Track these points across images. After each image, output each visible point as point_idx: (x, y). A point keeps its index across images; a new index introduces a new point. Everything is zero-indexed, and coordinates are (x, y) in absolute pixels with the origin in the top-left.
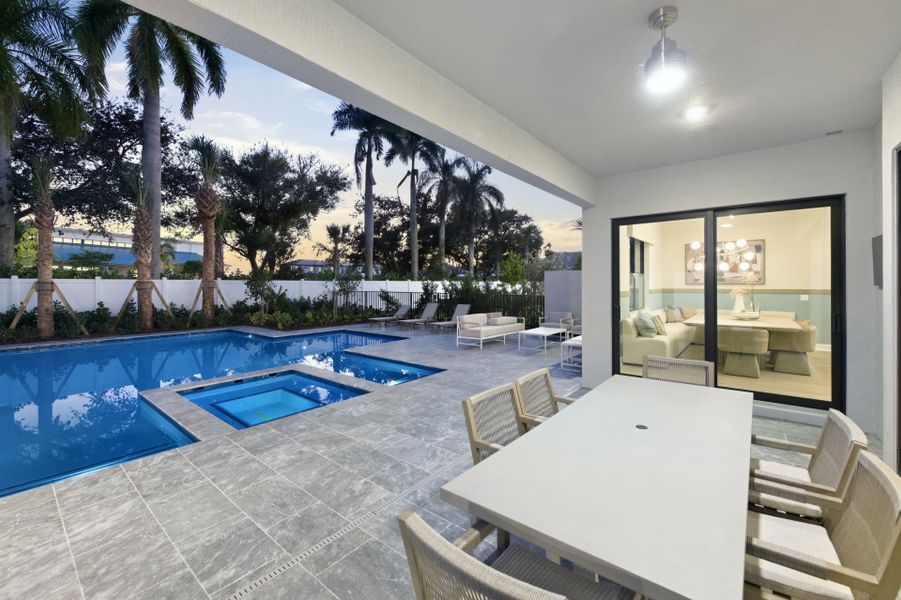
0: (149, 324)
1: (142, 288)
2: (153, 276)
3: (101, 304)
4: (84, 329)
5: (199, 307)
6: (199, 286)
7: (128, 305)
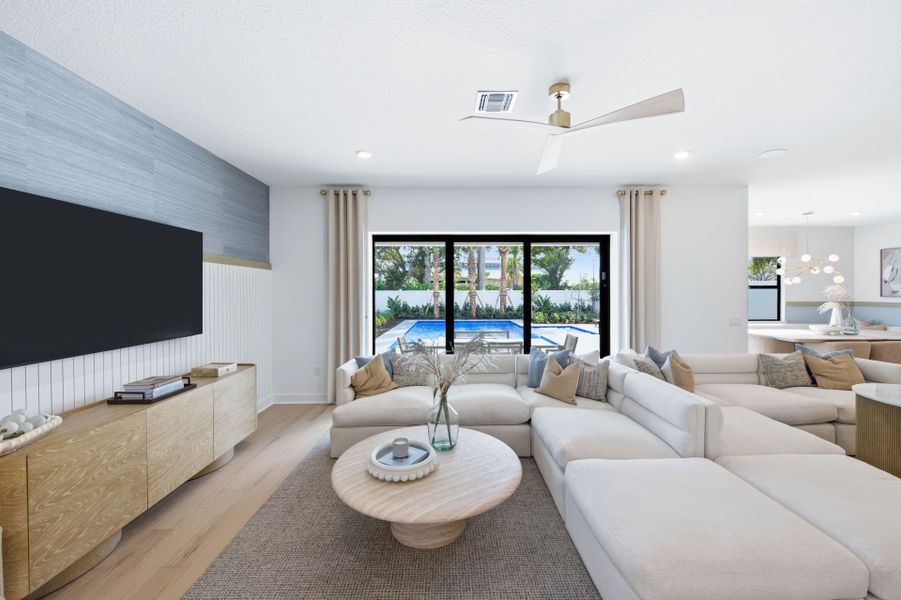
0: (474, 314)
1: (472, 296)
2: (478, 288)
5: (498, 307)
6: (498, 294)
7: (466, 305)
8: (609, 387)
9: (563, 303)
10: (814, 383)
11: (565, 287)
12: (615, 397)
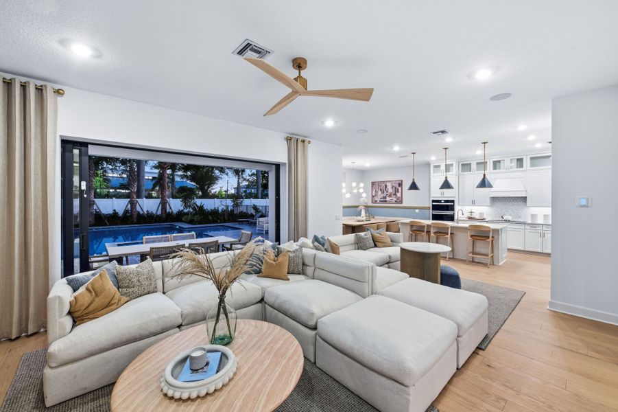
0: (135, 220)
1: (133, 204)
2: (138, 197)
3: (114, 210)
4: (106, 221)
5: (159, 212)
6: (159, 202)
7: (126, 212)
8: (304, 264)
9: (213, 208)
10: (376, 246)
11: (214, 196)
12: (309, 270)
